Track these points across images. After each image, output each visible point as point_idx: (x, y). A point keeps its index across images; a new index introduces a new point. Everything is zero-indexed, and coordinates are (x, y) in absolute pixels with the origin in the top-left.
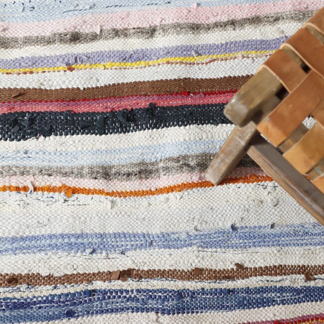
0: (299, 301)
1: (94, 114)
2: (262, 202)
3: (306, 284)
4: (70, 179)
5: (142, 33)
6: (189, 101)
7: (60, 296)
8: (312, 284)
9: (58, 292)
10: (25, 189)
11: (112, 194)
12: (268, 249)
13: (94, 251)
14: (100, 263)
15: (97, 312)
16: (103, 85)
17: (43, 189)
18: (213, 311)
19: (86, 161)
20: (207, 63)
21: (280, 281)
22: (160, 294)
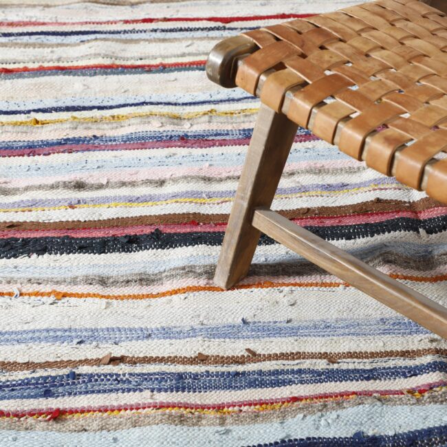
0: (320, 381)
1: (94, 238)
2: (277, 303)
3: (328, 367)
4: (62, 286)
5: (151, 183)
6: (198, 229)
7: (38, 379)
8: (335, 366)
9: (36, 375)
10: (10, 294)
11: (108, 297)
12: (283, 339)
13: (80, 343)
14: (89, 352)
15: (80, 393)
16: (106, 218)
17: (30, 295)
18: (218, 391)
19: (80, 273)
20: (218, 204)
21: (297, 364)
22: (157, 376)
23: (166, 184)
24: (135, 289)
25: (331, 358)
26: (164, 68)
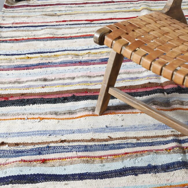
0: (135, 147)
1: (52, 98)
2: (117, 120)
3: (137, 142)
4: (42, 116)
5: (70, 78)
6: (88, 94)
7: (36, 148)
8: (139, 141)
9: (35, 147)
10: (24, 119)
11: (58, 119)
12: (121, 132)
13: (50, 135)
14: (53, 138)
15: (51, 153)
16: (55, 91)
17: (31, 119)
18: (99, 151)
19: (48, 111)
20: (94, 85)
21: (126, 141)
22: (78, 147)
23: (75, 79)
24: (67, 116)
25: (137, 138)
26: (71, 38)
